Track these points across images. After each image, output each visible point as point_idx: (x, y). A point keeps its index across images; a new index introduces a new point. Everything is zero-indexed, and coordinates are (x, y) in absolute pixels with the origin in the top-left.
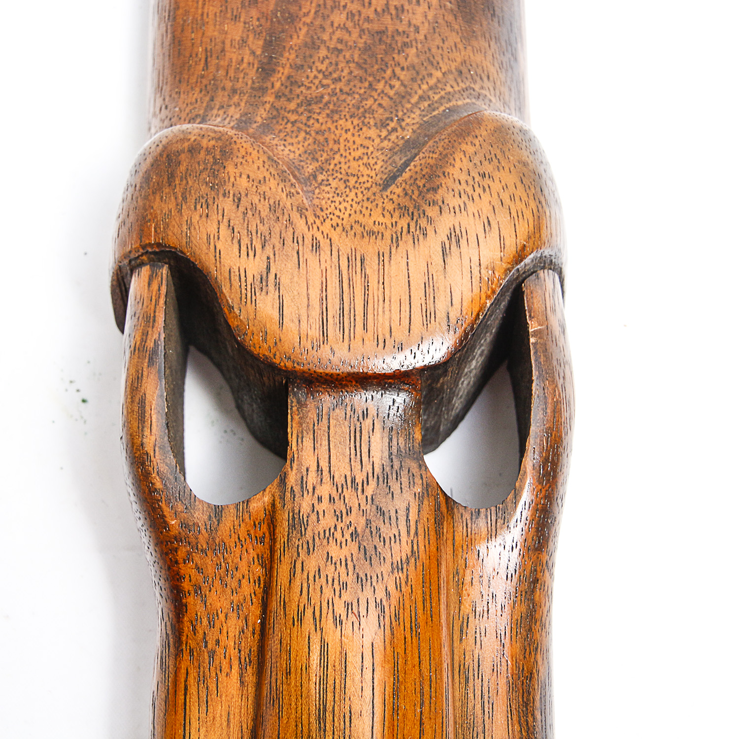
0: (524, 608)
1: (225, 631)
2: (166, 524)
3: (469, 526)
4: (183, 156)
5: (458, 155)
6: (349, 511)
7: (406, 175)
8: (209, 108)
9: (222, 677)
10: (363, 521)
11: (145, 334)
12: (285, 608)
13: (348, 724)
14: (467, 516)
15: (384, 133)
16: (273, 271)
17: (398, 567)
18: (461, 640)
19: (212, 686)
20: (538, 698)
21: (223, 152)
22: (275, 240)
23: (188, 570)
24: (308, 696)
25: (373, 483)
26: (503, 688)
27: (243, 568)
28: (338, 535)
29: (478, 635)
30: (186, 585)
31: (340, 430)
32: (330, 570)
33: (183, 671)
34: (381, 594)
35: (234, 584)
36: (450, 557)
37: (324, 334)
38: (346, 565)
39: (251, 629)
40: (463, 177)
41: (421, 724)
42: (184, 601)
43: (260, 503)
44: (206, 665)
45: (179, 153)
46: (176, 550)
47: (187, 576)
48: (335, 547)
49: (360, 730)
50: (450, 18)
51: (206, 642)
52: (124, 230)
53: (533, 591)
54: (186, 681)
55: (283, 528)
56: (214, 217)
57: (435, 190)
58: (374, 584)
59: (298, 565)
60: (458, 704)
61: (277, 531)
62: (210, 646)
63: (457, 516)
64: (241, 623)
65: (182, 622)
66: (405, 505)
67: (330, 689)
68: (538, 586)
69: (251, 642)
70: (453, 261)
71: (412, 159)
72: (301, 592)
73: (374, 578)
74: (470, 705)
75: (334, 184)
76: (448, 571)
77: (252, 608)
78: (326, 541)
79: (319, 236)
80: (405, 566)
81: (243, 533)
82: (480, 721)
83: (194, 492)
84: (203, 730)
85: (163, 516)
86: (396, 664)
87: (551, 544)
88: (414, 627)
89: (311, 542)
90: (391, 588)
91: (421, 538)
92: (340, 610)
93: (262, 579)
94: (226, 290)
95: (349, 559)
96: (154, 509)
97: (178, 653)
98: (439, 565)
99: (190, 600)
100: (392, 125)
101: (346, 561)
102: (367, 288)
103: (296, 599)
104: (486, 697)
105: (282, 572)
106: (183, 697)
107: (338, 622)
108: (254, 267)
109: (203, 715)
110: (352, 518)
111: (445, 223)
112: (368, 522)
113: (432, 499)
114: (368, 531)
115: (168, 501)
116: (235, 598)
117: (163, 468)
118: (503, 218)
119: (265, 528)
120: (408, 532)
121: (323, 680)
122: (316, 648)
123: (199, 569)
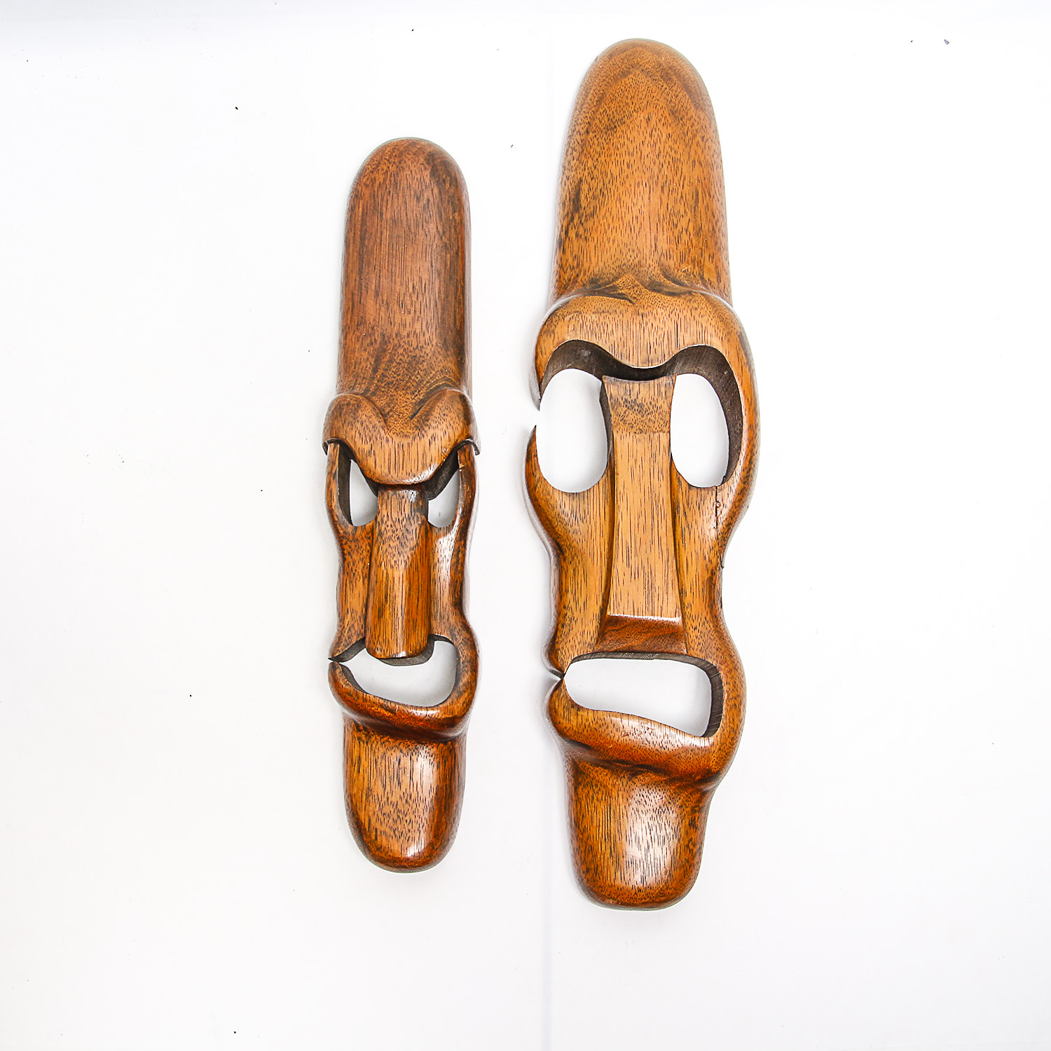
0: (455, 560)
1: (358, 567)
2: (339, 532)
3: (437, 533)
4: (345, 407)
5: (437, 407)
6: (397, 530)
7: (419, 414)
8: (355, 384)
9: (357, 581)
10: (401, 533)
11: (332, 468)
12: (376, 561)
13: (394, 599)
14: (437, 530)
15: (413, 397)
16: (373, 449)
17: (412, 549)
18: (433, 571)
19: (354, 584)
21: (358, 406)
22: (374, 438)
23: (347, 547)
24: (382, 590)
25: (405, 520)
26: (449, 586)
27: (364, 547)
29: (439, 569)
30: (346, 552)
31: (395, 503)
32: (390, 550)
33: (345, 579)
34: (406, 558)
35: (361, 552)
36: (430, 544)
37: (390, 472)
39: (366, 566)
40: (438, 416)
41: (418, 599)
42: (346, 556)
43: (370, 525)
44: (352, 577)
45: (343, 405)
46: (343, 540)
47: (347, 549)
48: (392, 542)
49: (398, 601)
50: (439, 350)
52: (326, 431)
53: (459, 554)
54: (346, 582)
55: (376, 535)
56: (354, 429)
57: (428, 420)
58: (404, 554)
59: (380, 548)
61: (374, 536)
62: (353, 571)
63: (433, 530)
64: (363, 564)
65: (345, 563)
66: (415, 528)
67: (389, 588)
68: (460, 552)
69: (366, 571)
70: (432, 446)
71: (421, 408)
72: (381, 556)
74: (436, 592)
75: (395, 416)
76: (429, 549)
77: (367, 560)
78: (389, 540)
79: (388, 437)
80: (414, 548)
81: (363, 536)
84: (351, 598)
85: (338, 530)
86: (410, 580)
88: (417, 568)
89: (384, 540)
90: (410, 556)
91: (420, 538)
92: (393, 563)
93: (369, 551)
94: (358, 455)
97: (344, 572)
98: (426, 547)
100: (416, 393)
101: (395, 547)
102: (404, 455)
103: (379, 558)
105: (375, 549)
106: (345, 588)
107: (392, 567)
108: (367, 447)
109: (351, 594)
110: (398, 532)
111: (431, 432)
112: (403, 534)
113: (424, 525)
114: (403, 537)
115: (340, 525)
116: (361, 556)
117: (337, 513)
118: (450, 430)
119: (370, 534)
120: (416, 537)
121: (387, 586)
122: (385, 575)
123: (350, 547)
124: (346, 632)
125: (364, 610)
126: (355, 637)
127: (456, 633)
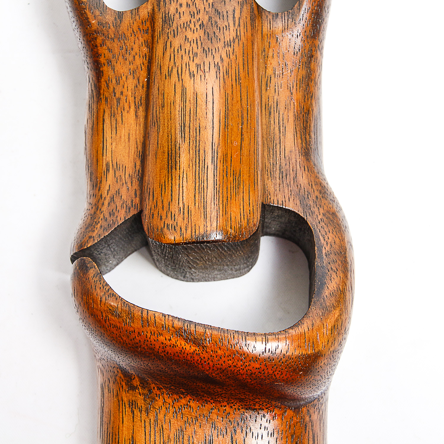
0: (304, 72)
1: (126, 86)
2: (89, 23)
3: (271, 23)
6: (199, 12)
9: (125, 113)
10: (207, 18)
12: (160, 69)
13: (198, 133)
14: (270, 17)
17: (228, 44)
18: (266, 90)
19: (119, 119)
20: (312, 125)
23: (103, 50)
24: (175, 119)
26: (291, 119)
27: (136, 49)
28: (192, 26)
29: (277, 88)
30: (102, 60)
32: (187, 46)
33: (102, 111)
34: (217, 60)
35: (131, 58)
36: (260, 41)
38: (197, 42)
39: (141, 85)
41: (242, 135)
42: (101, 69)
43: (145, 12)
44: (115, 106)
46: (96, 38)
47: (103, 54)
48: (190, 33)
49: (206, 137)
51: (115, 93)
53: (310, 62)
54: (103, 116)
55: (159, 23)
58: (214, 53)
59: (168, 44)
60: (265, 127)
61: (156, 25)
62: (117, 95)
63: (264, 17)
64: (136, 81)
65: (101, 82)
66: (232, 8)
67: (187, 114)
68: (313, 59)
69: (141, 92)
72: (170, 59)
73: (214, 50)
74: (272, 128)
76: (258, 49)
77: (142, 72)
78: (184, 29)
80: (232, 44)
81: (135, 28)
82: (278, 137)
83: (106, 3)
84: (114, 144)
85: (87, 18)
86: (227, 100)
87: (321, 35)
88: (238, 79)
89: (176, 30)
90: (224, 56)
91: (242, 28)
92: (193, 68)
93: (147, 55)
95: (199, 39)
96: (82, 14)
97: (99, 100)
98: (253, 44)
99: (105, 68)
101: (197, 40)
103: (167, 63)
104: (281, 123)
105: (159, 49)
106: (102, 126)
107: (192, 75)
109: (114, 135)
110: (200, 16)
112: (210, 18)
113: (249, 5)
114: (210, 23)
115: (90, 9)
116: (132, 67)
119: (148, 24)
120: (234, 24)
121: (183, 109)
122: (179, 90)
123: (110, 50)
124: (106, 203)
125: (138, 163)
126: (123, 212)
127: (311, 203)
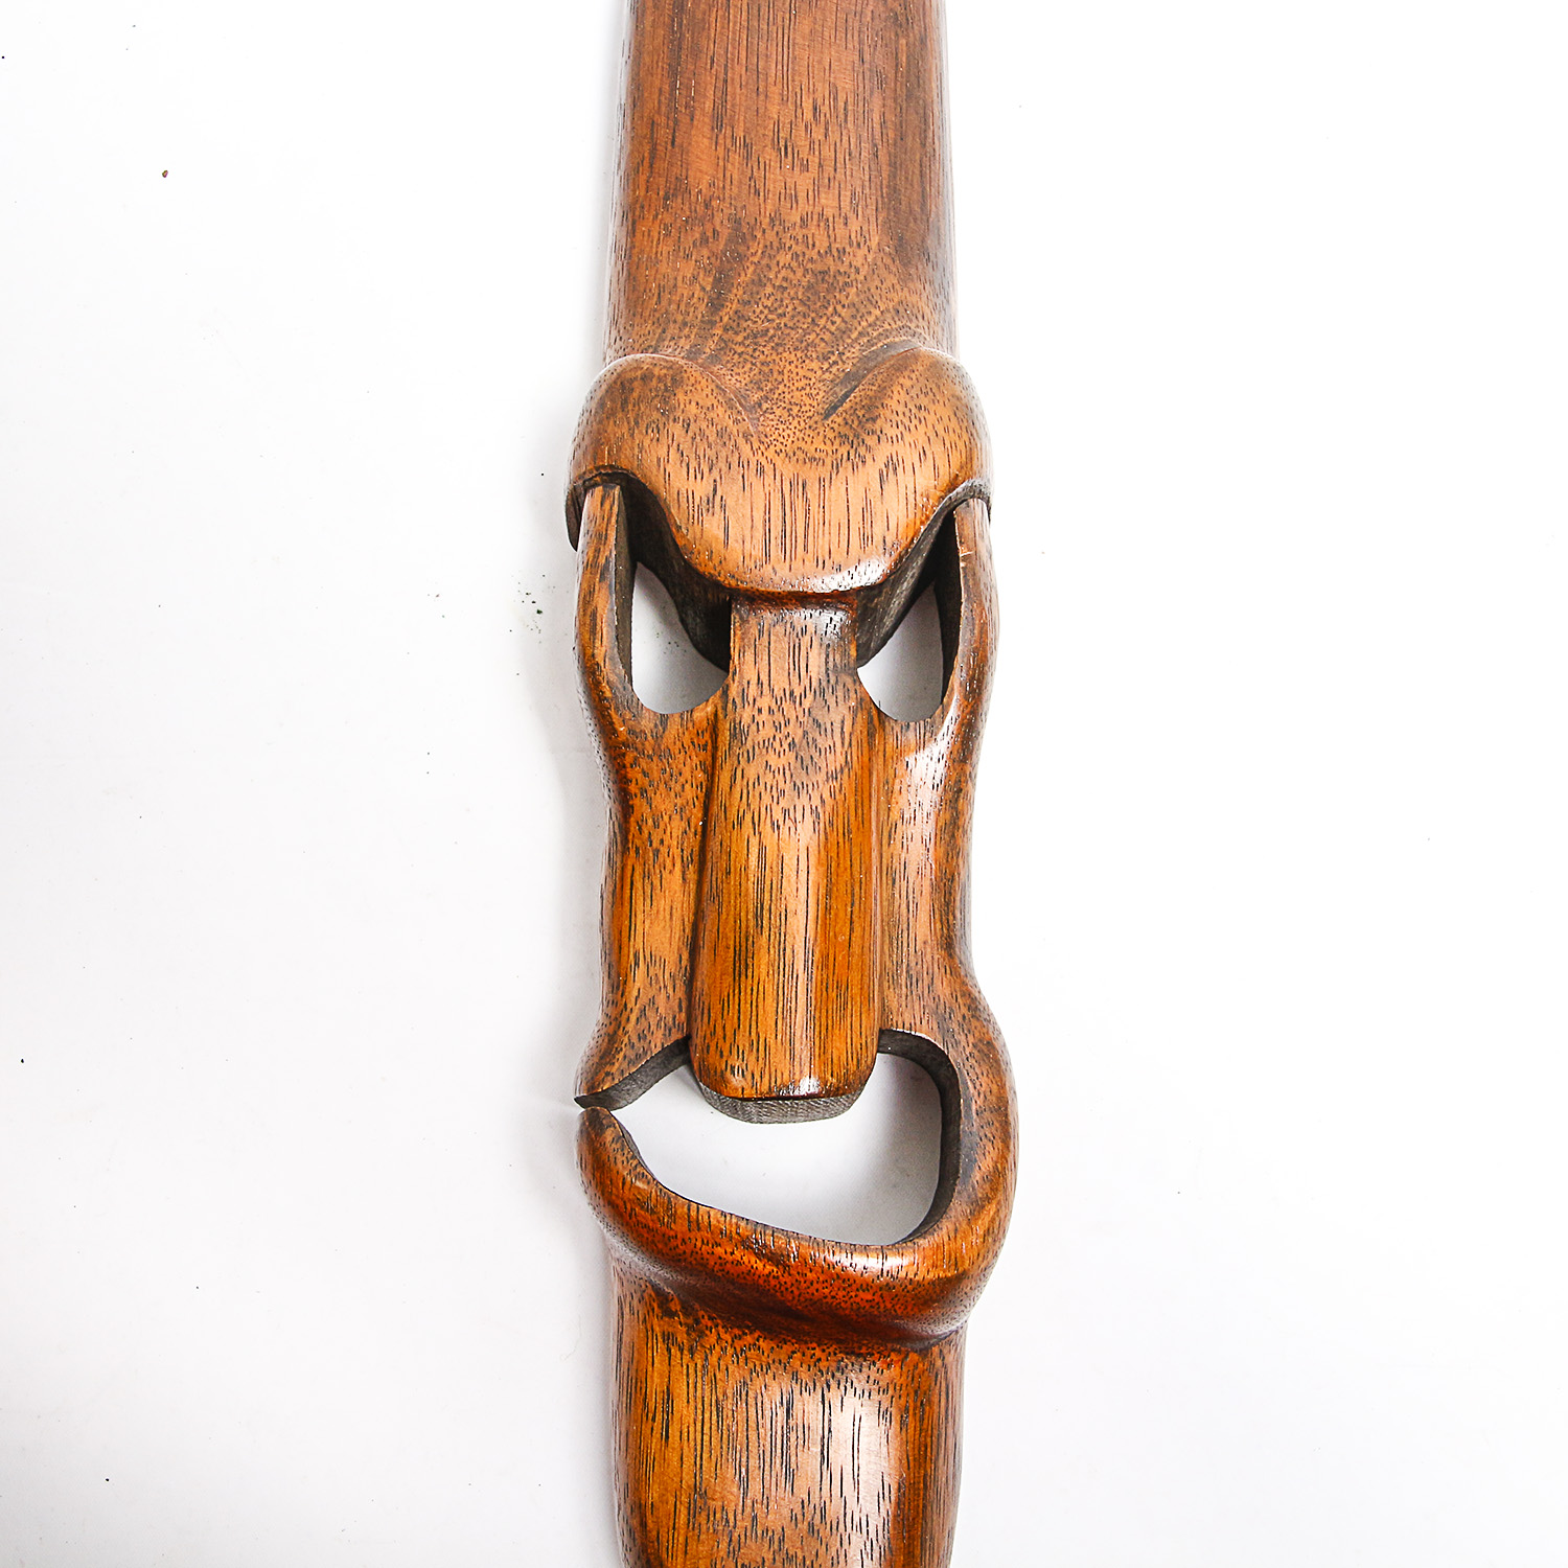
0: (948, 816)
1: (668, 832)
2: (615, 731)
3: (899, 738)
4: (636, 384)
5: (896, 388)
6: (787, 722)
7: (847, 405)
8: (661, 339)
9: (665, 874)
10: (800, 732)
11: (597, 551)
12: (725, 812)
13: (783, 922)
14: (897, 729)
15: (826, 366)
16: (719, 493)
17: (832, 776)
18: (889, 844)
19: (657, 883)
20: (958, 898)
21: (674, 380)
22: (722, 465)
23: (635, 774)
24: (746, 895)
25: (810, 696)
26: (927, 889)
27: (687, 773)
28: (777, 745)
29: (905, 840)
30: (633, 788)
31: (780, 646)
32: (768, 778)
33: (630, 867)
34: (816, 802)
35: (678, 788)
36: (881, 767)
37: (767, 555)
38: (784, 773)
39: (693, 830)
40: (901, 409)
41: (851, 923)
42: (631, 803)
43: (703, 713)
44: (651, 862)
45: (632, 381)
46: (624, 755)
47: (634, 780)
48: (773, 756)
49: (795, 927)
50: (888, 261)
51: (651, 842)
52: (580, 452)
53: (957, 800)
54: (632, 876)
55: (725, 736)
56: (664, 440)
57: (874, 420)
58: (810, 792)
59: (739, 773)
60: (885, 903)
61: (719, 739)
62: (654, 845)
63: (888, 729)
64: (684, 824)
65: (629, 822)
66: (840, 718)
67: (767, 889)
68: (962, 795)
69: (693, 842)
70: (889, 487)
71: (852, 391)
72: (741, 797)
73: (810, 786)
74: (897, 904)
75: (778, 412)
76: (878, 781)
77: (695, 811)
78: (764, 750)
79: (764, 462)
80: (839, 776)
81: (686, 740)
82: (905, 919)
83: (641, 701)
84: (647, 923)
85: (612, 723)
86: (829, 867)
87: (974, 756)
88: (847, 832)
89: (751, 751)
90: (826, 795)
91: (854, 749)
92: (778, 815)
93: (704, 784)
94: (674, 511)
95: (787, 768)
96: (603, 716)
97: (625, 850)
98: (871, 774)
99: (637, 802)
100: (833, 358)
101: (784, 769)
102: (808, 511)
103: (736, 804)
104: (911, 897)
105: (724, 778)
106: (629, 891)
107: (775, 826)
108: (702, 489)
109: (648, 908)
110: (790, 729)
111: (883, 451)
112: (805, 733)
113: (865, 712)
114: (805, 741)
115: (617, 709)
116: (679, 801)
117: (613, 678)
118: (938, 448)
119: (707, 736)
120: (843, 743)
121: (760, 881)
122: (754, 850)
123: (645, 774)
124: (633, 1018)
125: (685, 956)
126: (659, 1034)
127: (955, 1026)
